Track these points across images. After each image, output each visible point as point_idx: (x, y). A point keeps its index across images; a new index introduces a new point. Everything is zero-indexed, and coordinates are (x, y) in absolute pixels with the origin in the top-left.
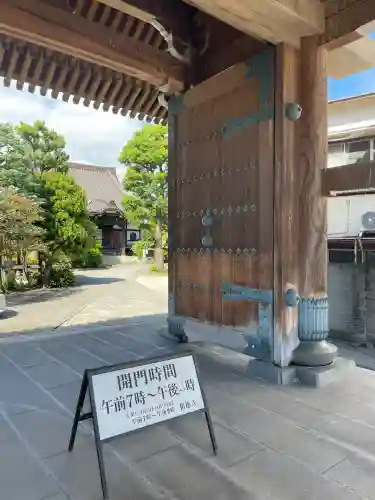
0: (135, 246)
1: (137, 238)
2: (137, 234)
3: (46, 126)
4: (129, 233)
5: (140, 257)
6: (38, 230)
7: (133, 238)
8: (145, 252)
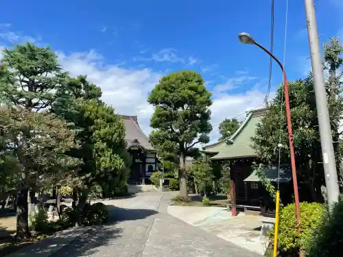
0: (153, 176)
1: (154, 169)
2: (154, 165)
3: (86, 79)
4: (147, 166)
5: (158, 185)
6: (72, 161)
7: (151, 170)
8: (162, 181)
